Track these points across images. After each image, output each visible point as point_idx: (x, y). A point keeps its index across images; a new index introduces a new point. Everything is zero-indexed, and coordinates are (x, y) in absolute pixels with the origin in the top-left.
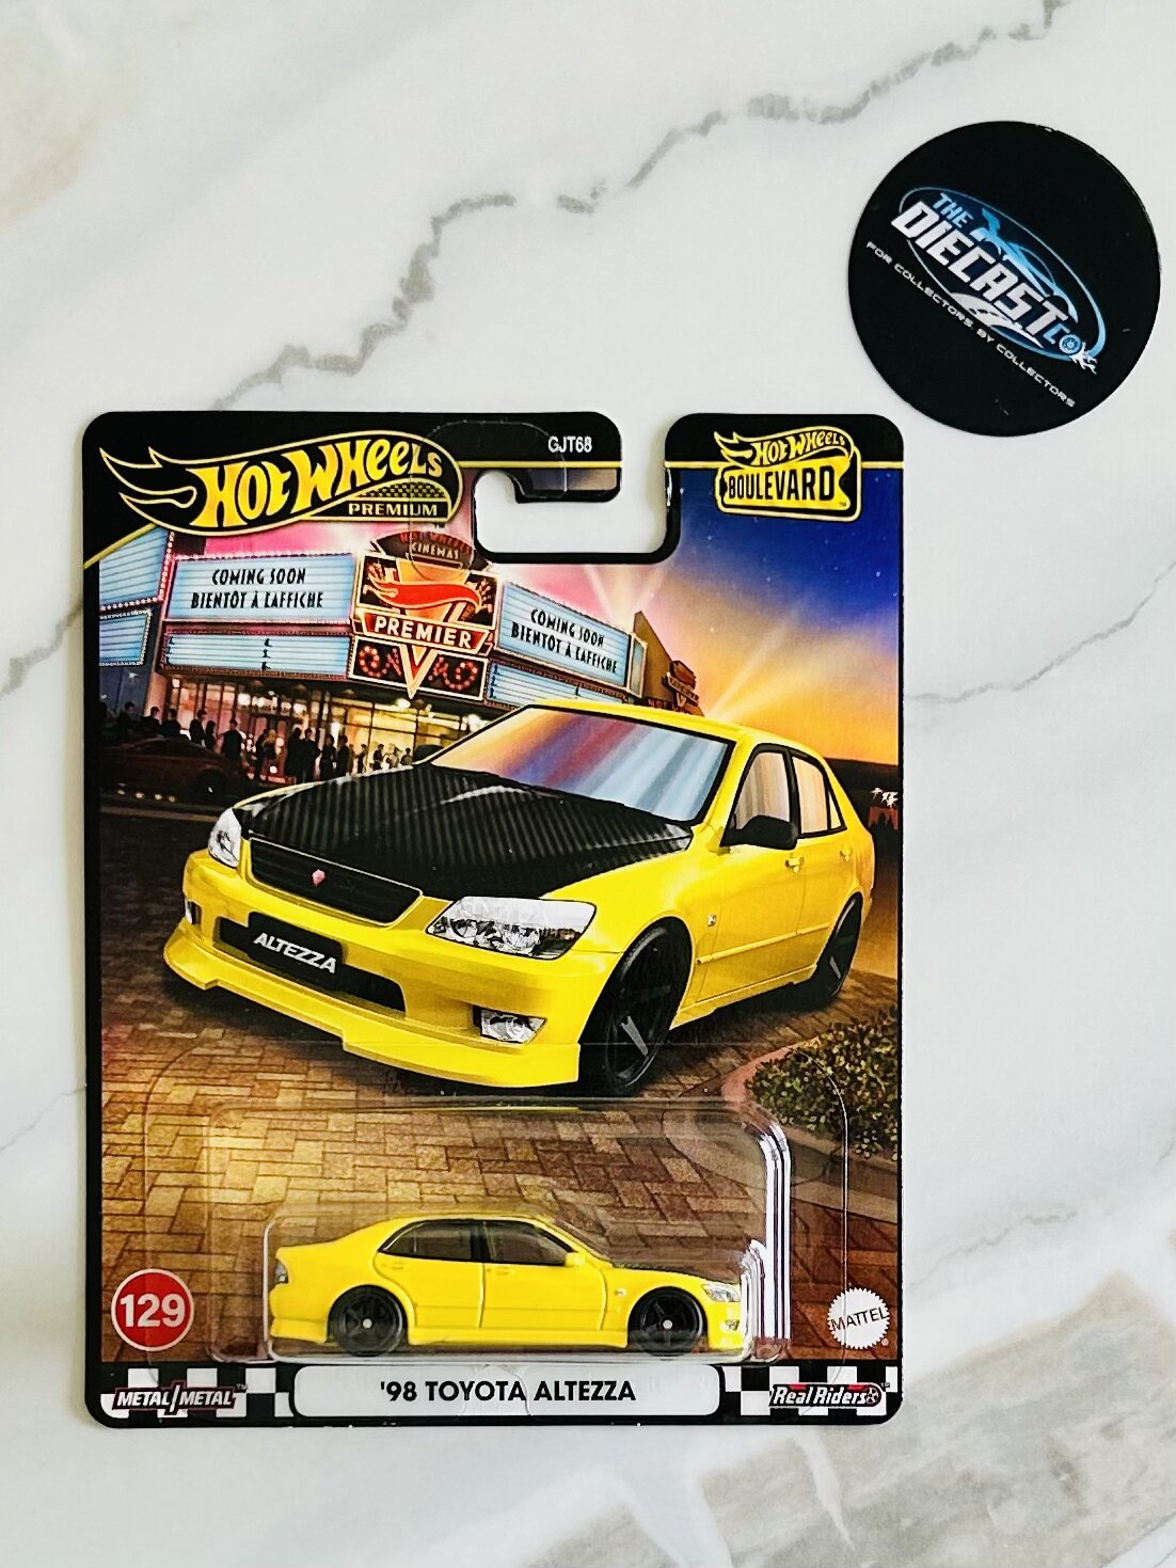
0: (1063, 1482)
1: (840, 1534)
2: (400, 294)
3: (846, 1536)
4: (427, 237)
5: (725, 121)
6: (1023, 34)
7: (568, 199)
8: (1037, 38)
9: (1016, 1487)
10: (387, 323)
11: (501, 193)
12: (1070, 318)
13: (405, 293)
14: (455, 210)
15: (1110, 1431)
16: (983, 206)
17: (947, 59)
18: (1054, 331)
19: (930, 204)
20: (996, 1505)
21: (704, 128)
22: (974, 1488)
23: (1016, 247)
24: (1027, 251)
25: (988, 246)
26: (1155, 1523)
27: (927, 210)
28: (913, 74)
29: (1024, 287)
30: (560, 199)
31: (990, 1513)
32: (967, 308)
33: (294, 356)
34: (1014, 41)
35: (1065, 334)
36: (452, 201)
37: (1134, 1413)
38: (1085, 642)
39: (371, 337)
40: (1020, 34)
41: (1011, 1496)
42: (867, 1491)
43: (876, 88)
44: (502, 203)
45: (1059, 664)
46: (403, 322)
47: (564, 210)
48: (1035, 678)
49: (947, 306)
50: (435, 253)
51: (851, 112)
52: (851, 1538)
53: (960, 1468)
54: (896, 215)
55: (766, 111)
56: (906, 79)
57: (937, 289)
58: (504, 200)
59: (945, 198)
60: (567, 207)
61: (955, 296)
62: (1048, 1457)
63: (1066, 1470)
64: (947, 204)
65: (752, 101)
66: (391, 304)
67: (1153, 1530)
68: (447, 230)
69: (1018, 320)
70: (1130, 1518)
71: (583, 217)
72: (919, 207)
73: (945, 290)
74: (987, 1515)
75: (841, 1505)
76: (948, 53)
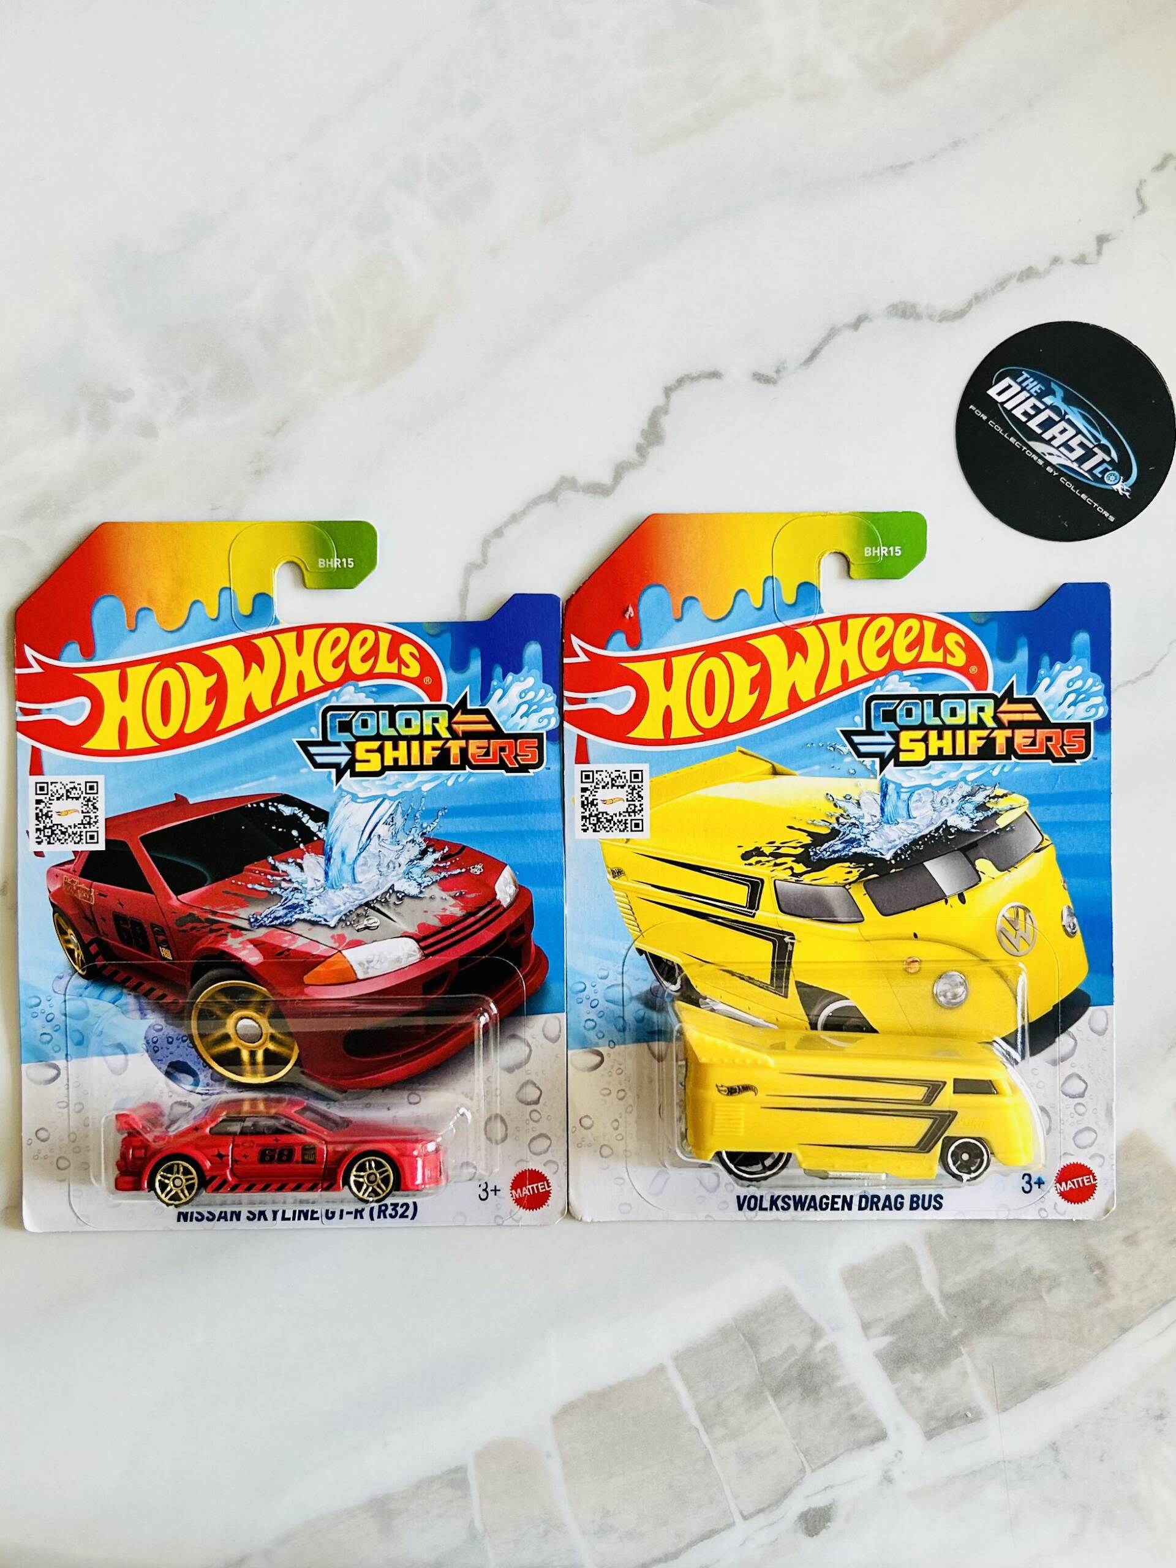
0: (1096, 1275)
1: (938, 1310)
2: (642, 441)
3: (943, 1311)
4: (660, 400)
5: (871, 321)
6: (1081, 260)
7: (759, 374)
8: (1092, 264)
9: (1063, 1279)
10: (632, 461)
11: (713, 370)
12: (1112, 460)
13: (645, 439)
14: (681, 381)
15: (1130, 1240)
16: (1051, 381)
17: (1028, 277)
18: (1100, 469)
19: (1015, 380)
20: (1049, 1290)
21: (857, 324)
22: (1033, 1279)
23: (1075, 409)
24: (1083, 412)
25: (1054, 408)
26: (1159, 1305)
27: (1012, 383)
28: (1003, 288)
29: (1080, 437)
30: (754, 375)
31: (1044, 1297)
32: (1039, 451)
33: (567, 483)
34: (1076, 265)
35: (1109, 471)
36: (680, 374)
37: (1147, 1228)
39: (620, 470)
40: (1080, 260)
41: (1059, 1285)
42: (957, 1281)
43: (978, 298)
44: (713, 377)
46: (642, 460)
47: (756, 383)
50: (666, 412)
51: (960, 314)
52: (947, 1312)
53: (1023, 1266)
54: (991, 386)
55: (899, 313)
56: (998, 291)
57: (1019, 439)
58: (715, 375)
59: (1026, 375)
60: (759, 380)
61: (1031, 443)
62: (1086, 1258)
63: (1098, 1267)
64: (1027, 379)
65: (890, 306)
66: (635, 446)
67: (1159, 1308)
68: (675, 396)
69: (1076, 460)
70: (1143, 1301)
71: (771, 387)
72: (1007, 381)
73: (1026, 441)
74: (1041, 1298)
75: (940, 1290)
76: (1029, 273)
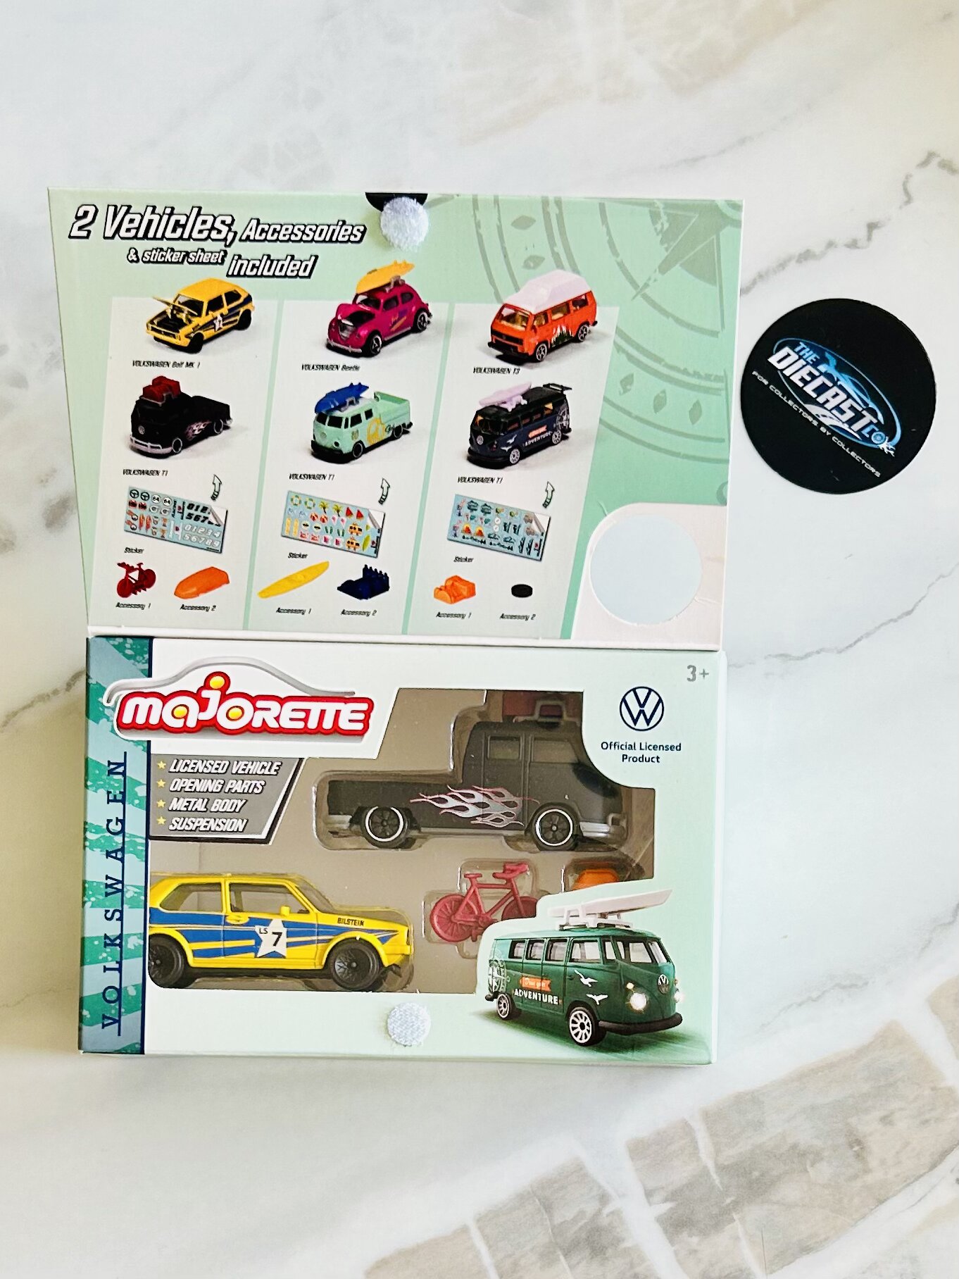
0: (855, 1151)
1: (714, 1180)
3: (717, 1182)
6: (853, 245)
8: (862, 248)
9: (826, 1154)
12: (879, 421)
15: (886, 1120)
16: (826, 351)
17: (806, 259)
18: (868, 429)
19: (793, 348)
20: (812, 1166)
22: (798, 1154)
23: (847, 376)
24: (854, 379)
25: (828, 375)
26: (912, 1179)
27: (791, 352)
28: (784, 268)
31: (809, 1170)
32: (814, 413)
34: (848, 249)
35: (875, 431)
37: (901, 1109)
38: (882, 625)
41: (822, 1159)
42: (731, 1154)
43: (761, 276)
45: (866, 637)
48: (851, 646)
49: (802, 412)
51: (745, 290)
52: (721, 1183)
53: (790, 1141)
54: (771, 354)
56: (780, 271)
57: (796, 402)
61: (807, 406)
62: (846, 1135)
63: (857, 1144)
64: (804, 348)
67: (914, 1181)
69: (847, 422)
70: (897, 1176)
72: (786, 350)
73: (801, 402)
74: (808, 1172)
75: (715, 1162)
76: (806, 256)
